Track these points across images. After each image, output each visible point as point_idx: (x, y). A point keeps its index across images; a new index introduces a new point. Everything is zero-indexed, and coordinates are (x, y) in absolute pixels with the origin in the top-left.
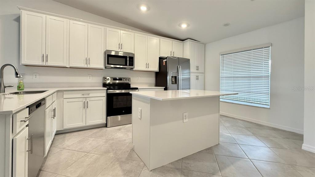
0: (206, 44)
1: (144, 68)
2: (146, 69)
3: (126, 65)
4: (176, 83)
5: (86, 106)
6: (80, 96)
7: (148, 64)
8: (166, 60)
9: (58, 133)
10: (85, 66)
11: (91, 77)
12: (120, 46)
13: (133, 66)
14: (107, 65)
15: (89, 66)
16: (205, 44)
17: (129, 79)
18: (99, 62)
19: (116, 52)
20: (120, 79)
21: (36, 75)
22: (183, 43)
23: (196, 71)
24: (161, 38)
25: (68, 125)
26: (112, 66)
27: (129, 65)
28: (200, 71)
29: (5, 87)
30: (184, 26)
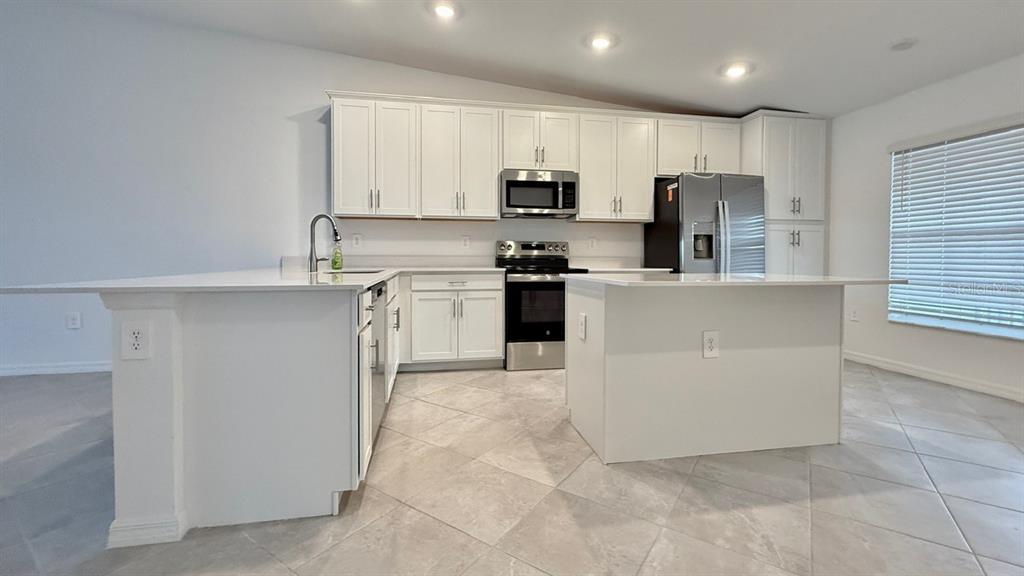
0: (832, 119)
1: (607, 214)
2: (613, 217)
3: (555, 206)
4: (710, 255)
5: (457, 311)
6: (445, 286)
7: (618, 199)
8: (675, 185)
9: (403, 370)
10: (456, 214)
11: (468, 243)
12: (540, 155)
13: (574, 207)
14: (506, 210)
15: (463, 214)
16: (828, 121)
17: (565, 245)
18: (486, 203)
19: (531, 172)
20: (540, 247)
21: (357, 239)
22: (742, 123)
23: (791, 216)
24: (660, 117)
25: (421, 355)
26: (521, 211)
27: (564, 207)
28: (807, 215)
29: (317, 260)
30: (736, 72)
